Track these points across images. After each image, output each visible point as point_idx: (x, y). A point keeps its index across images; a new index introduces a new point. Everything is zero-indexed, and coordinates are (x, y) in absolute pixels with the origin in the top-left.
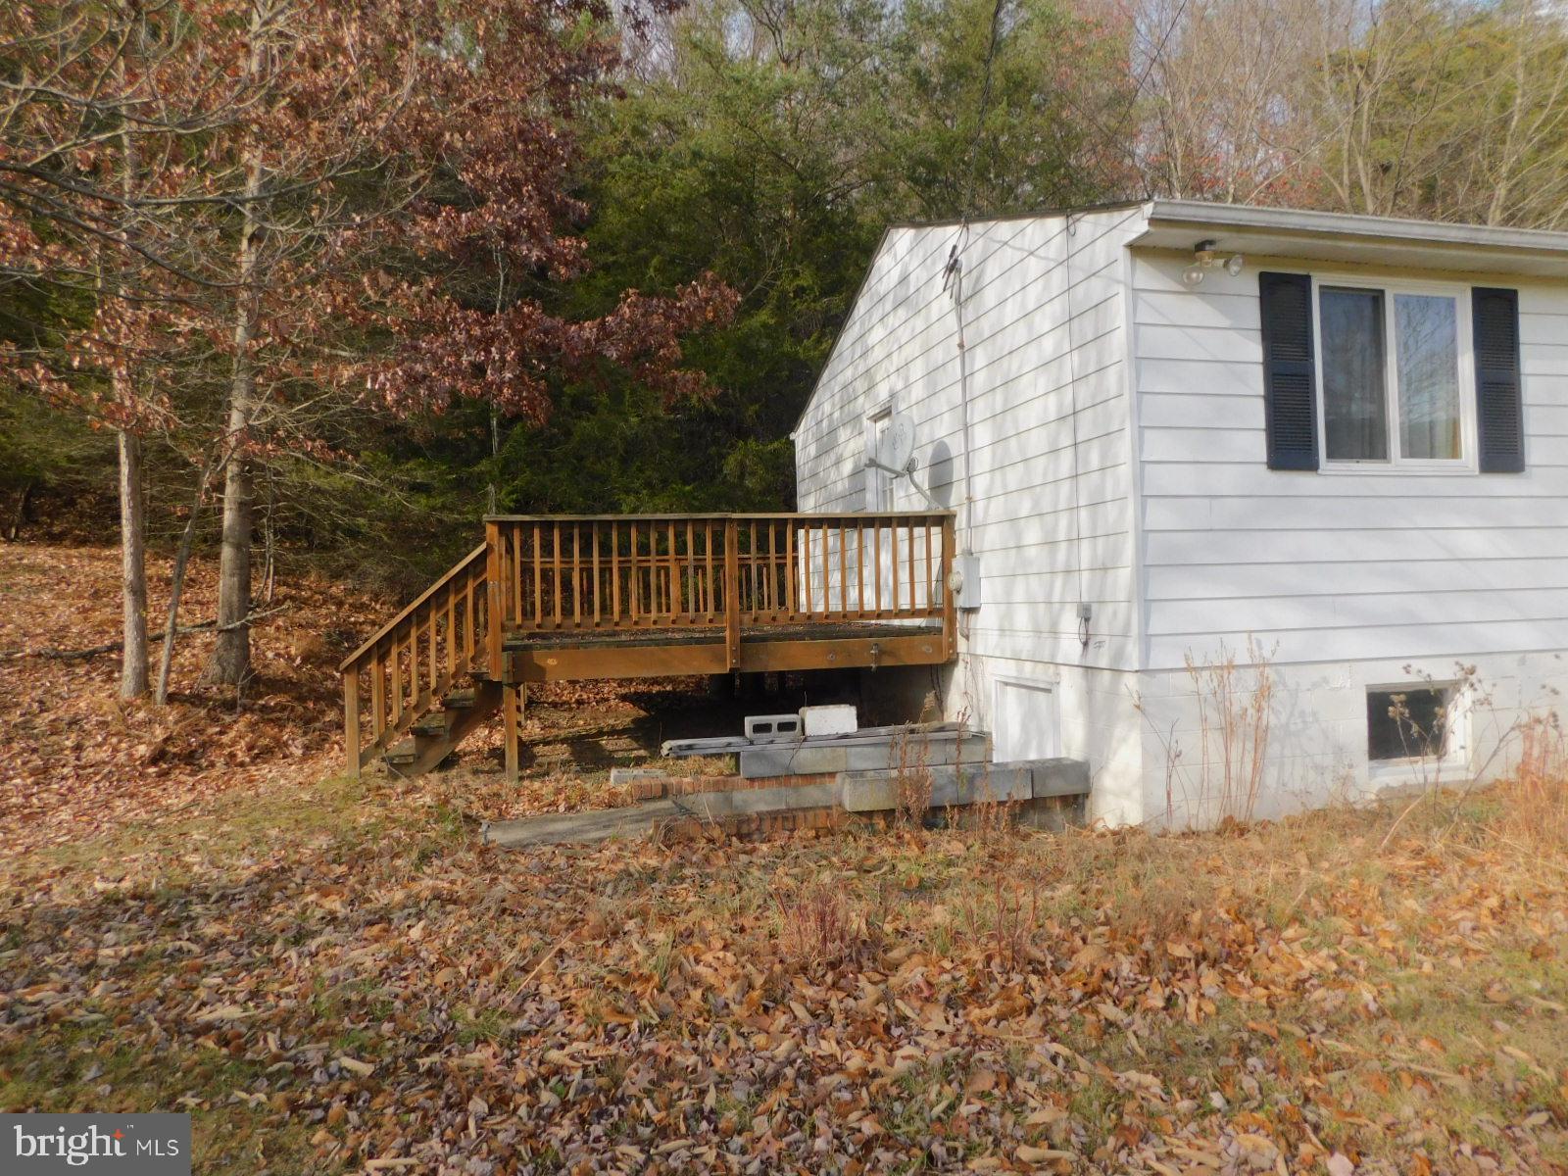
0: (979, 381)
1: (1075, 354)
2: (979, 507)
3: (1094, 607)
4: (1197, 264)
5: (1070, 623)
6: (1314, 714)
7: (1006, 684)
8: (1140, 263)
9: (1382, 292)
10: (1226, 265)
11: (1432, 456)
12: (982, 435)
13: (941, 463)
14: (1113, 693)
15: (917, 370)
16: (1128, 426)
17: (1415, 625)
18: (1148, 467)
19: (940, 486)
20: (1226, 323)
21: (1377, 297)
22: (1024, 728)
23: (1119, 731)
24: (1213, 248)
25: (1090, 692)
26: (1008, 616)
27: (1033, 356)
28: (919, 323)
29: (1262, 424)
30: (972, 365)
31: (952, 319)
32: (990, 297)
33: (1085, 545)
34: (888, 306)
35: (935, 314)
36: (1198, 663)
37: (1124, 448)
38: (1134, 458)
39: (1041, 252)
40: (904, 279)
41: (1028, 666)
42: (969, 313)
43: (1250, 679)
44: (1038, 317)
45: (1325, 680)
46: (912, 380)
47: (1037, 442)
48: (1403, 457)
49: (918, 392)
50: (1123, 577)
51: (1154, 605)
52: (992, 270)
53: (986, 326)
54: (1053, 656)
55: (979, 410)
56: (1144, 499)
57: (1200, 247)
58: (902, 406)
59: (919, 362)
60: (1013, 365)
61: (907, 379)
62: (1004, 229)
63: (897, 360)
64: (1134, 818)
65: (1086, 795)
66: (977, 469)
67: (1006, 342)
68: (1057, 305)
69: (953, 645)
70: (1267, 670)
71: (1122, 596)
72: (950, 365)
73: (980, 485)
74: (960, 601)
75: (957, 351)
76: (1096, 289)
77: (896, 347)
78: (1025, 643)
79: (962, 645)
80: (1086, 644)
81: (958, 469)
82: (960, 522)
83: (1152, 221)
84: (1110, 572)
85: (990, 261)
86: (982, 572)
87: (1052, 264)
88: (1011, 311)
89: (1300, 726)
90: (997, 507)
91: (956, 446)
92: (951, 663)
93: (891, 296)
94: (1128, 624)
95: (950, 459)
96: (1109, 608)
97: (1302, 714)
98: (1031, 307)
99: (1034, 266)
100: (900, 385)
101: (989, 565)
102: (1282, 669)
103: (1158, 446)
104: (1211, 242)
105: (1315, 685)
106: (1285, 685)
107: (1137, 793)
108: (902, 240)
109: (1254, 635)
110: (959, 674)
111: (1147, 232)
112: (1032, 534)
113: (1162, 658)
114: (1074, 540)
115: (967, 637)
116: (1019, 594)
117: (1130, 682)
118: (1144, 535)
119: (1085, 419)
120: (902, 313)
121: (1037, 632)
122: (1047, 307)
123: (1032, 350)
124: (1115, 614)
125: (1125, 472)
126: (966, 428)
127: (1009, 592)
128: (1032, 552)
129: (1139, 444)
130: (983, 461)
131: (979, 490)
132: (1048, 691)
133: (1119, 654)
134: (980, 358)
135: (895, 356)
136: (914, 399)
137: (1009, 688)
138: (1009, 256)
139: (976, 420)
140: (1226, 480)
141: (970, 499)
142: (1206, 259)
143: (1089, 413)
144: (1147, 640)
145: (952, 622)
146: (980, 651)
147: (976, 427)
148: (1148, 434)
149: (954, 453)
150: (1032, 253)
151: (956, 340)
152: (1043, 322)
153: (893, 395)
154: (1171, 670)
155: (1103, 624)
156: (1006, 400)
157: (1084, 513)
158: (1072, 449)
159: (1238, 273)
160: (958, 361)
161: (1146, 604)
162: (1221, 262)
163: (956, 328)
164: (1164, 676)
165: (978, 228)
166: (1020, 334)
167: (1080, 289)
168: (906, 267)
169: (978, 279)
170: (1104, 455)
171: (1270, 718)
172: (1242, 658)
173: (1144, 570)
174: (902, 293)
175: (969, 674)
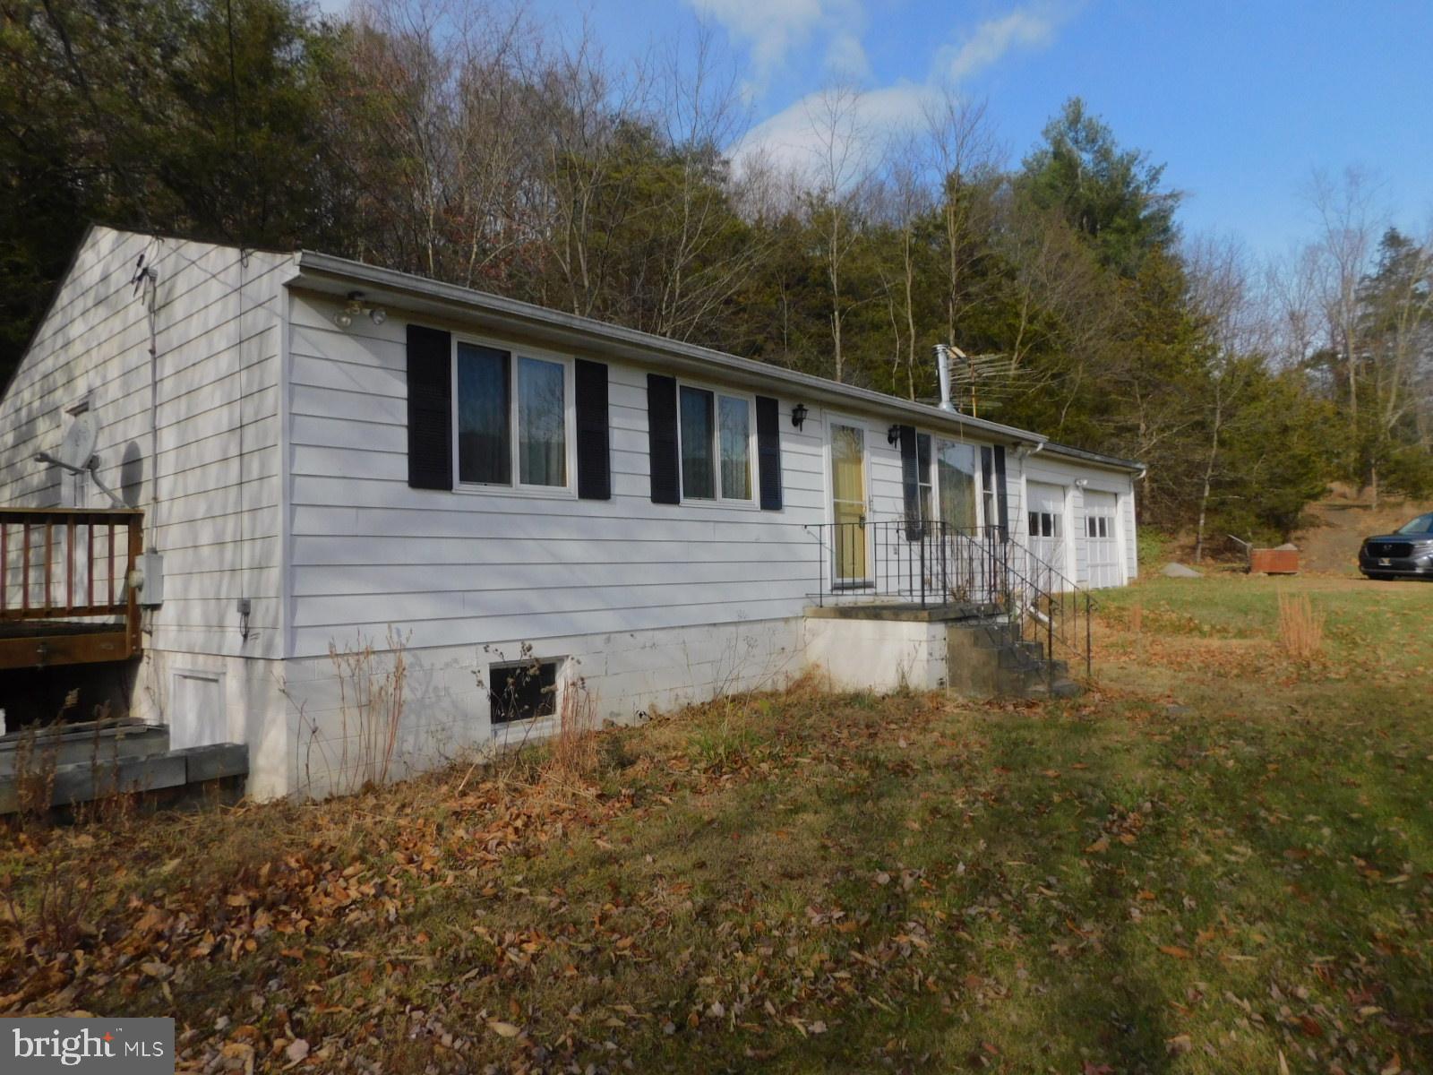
0: (167, 388)
1: (244, 373)
2: (164, 507)
3: (253, 602)
4: (348, 311)
5: (234, 618)
6: (446, 689)
7: (185, 677)
8: (298, 302)
9: (509, 353)
10: (371, 315)
11: (547, 484)
12: (168, 439)
13: (131, 463)
14: (265, 680)
15: (114, 370)
16: (280, 443)
17: (528, 614)
18: (298, 480)
19: (131, 485)
20: (376, 362)
21: (506, 357)
22: (200, 717)
23: (270, 714)
24: (362, 299)
25: (248, 680)
26: (184, 612)
27: (210, 371)
28: (116, 324)
29: (405, 449)
30: (162, 373)
31: (145, 325)
32: (179, 309)
33: (247, 546)
34: (90, 302)
35: (132, 318)
36: (340, 651)
37: (276, 462)
38: (284, 471)
39: (221, 277)
40: (105, 278)
41: (201, 658)
42: (161, 322)
43: (390, 662)
44: (216, 335)
45: (456, 661)
46: (109, 378)
47: (212, 450)
48: (522, 482)
49: (114, 390)
50: (274, 575)
51: (300, 600)
52: (181, 285)
53: (175, 336)
54: (220, 648)
55: (166, 416)
56: (293, 507)
57: (352, 295)
58: (98, 404)
59: (116, 362)
60: (195, 377)
61: (104, 377)
62: (193, 249)
63: (96, 356)
64: (281, 792)
65: (245, 775)
66: (162, 471)
67: (192, 354)
68: (232, 326)
69: (137, 641)
70: (404, 654)
71: (272, 593)
72: (143, 368)
73: (165, 487)
74: (142, 598)
75: (149, 357)
76: (259, 319)
77: (95, 343)
78: (198, 637)
79: (146, 641)
80: (245, 636)
81: (147, 467)
82: (146, 522)
83: (303, 268)
84: (265, 571)
85: (180, 276)
86: (165, 571)
87: (229, 290)
88: (195, 327)
89: (433, 700)
90: (179, 508)
91: (145, 450)
92: (136, 659)
93: (92, 294)
94: (276, 619)
95: (140, 460)
96: (264, 602)
97: (436, 689)
98: (211, 327)
99: (215, 289)
100: (98, 382)
101: (170, 563)
102: (418, 652)
103: (307, 462)
104: (360, 294)
105: (447, 665)
106: (421, 666)
107: (283, 769)
108: (105, 238)
109: (394, 626)
110: (144, 670)
111: (299, 277)
112: (206, 535)
113: (304, 647)
114: (238, 542)
115: (150, 633)
116: (194, 592)
117: (279, 669)
118: (291, 538)
119: (250, 432)
120: (102, 312)
121: (208, 626)
122: (224, 328)
123: (211, 364)
124: (267, 609)
125: (276, 482)
126: (155, 431)
127: (186, 589)
128: (206, 551)
129: (290, 459)
130: (168, 464)
131: (164, 492)
132: (216, 681)
133: (269, 646)
134: (168, 366)
135: (94, 353)
136: (110, 397)
137: (188, 681)
138: (195, 274)
139: (164, 424)
140: (372, 494)
141: (155, 499)
142: (356, 307)
143: (252, 427)
144: (292, 631)
145: (136, 619)
146: (161, 646)
147: (165, 431)
148: (299, 450)
149: (143, 454)
150: (214, 276)
151: (148, 346)
152: (221, 340)
153: (90, 392)
154: (317, 657)
155: (259, 618)
156: (189, 408)
157: (246, 517)
158: (238, 459)
159: (380, 322)
160: (149, 366)
161: (292, 599)
162: (367, 311)
163: (148, 335)
164: (308, 663)
165: (171, 242)
166: (200, 349)
167: (250, 316)
168: (107, 267)
169: (170, 291)
170: (262, 466)
171: (406, 694)
172: (381, 645)
173: (291, 570)
174: (102, 291)
175: (152, 669)
